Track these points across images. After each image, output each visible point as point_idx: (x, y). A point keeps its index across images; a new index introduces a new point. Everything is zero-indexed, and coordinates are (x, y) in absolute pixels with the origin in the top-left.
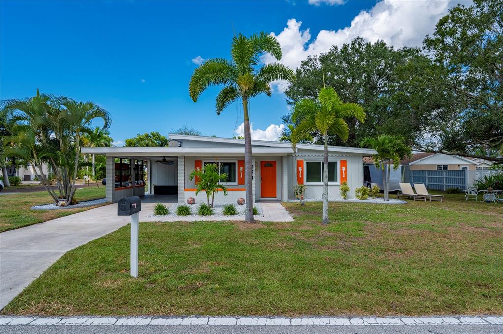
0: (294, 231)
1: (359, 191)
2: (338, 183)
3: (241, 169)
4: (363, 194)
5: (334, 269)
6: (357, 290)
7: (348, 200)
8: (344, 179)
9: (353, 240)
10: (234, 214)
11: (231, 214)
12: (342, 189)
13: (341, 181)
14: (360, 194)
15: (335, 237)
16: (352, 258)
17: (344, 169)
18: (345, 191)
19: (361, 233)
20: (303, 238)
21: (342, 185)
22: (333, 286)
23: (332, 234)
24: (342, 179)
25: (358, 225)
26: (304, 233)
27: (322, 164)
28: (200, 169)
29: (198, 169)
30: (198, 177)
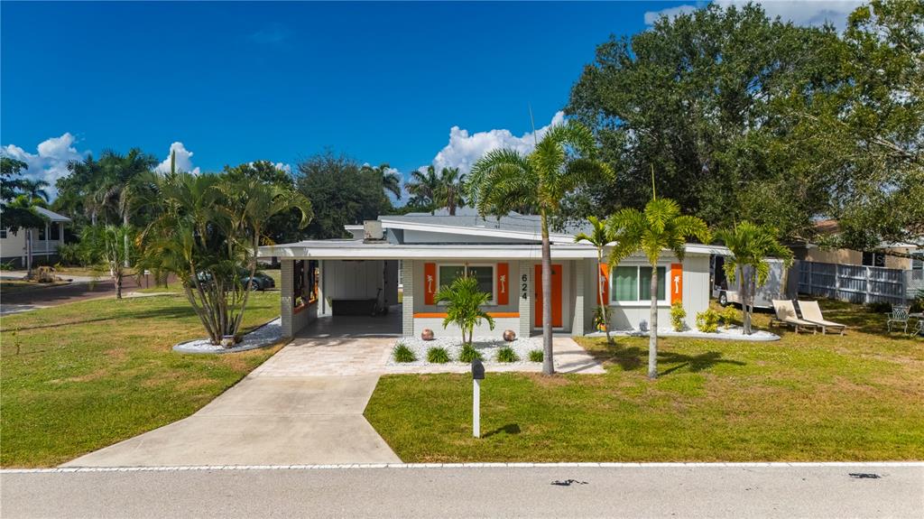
0: (613, 389)
1: (702, 317)
2: (667, 302)
3: (503, 278)
4: (709, 324)
5: (669, 431)
6: (692, 447)
7: (684, 334)
8: (677, 296)
9: (690, 400)
10: (515, 360)
11: (510, 361)
12: (674, 314)
13: (672, 300)
14: (704, 322)
15: (667, 398)
16: (688, 420)
17: (677, 279)
18: (678, 317)
19: (701, 391)
20: (626, 398)
21: (673, 307)
22: (670, 444)
23: (663, 393)
24: (674, 296)
25: (698, 380)
26: (627, 391)
27: (639, 271)
28: (434, 278)
29: (430, 278)
30: (430, 291)
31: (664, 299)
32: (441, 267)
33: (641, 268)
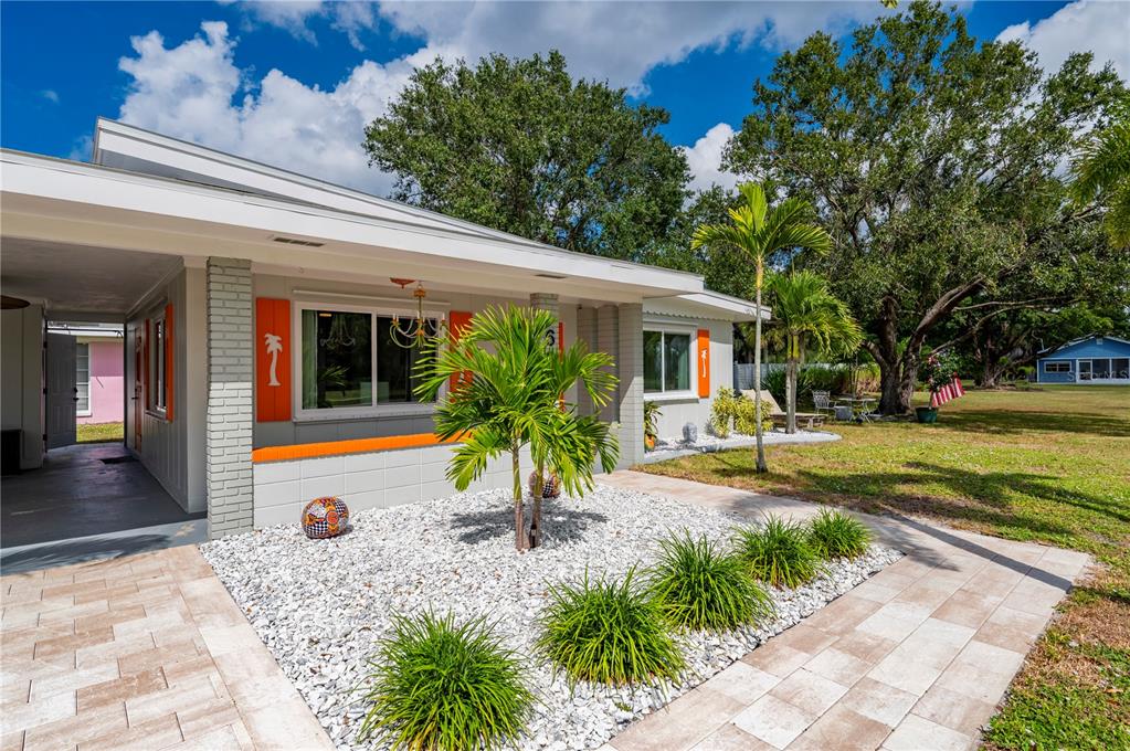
2: (693, 393)
8: (704, 381)
13: (698, 389)
17: (704, 354)
24: (701, 381)
27: (663, 338)
28: (286, 342)
29: (274, 343)
30: (274, 382)
31: (688, 388)
32: (304, 312)
33: (665, 335)
